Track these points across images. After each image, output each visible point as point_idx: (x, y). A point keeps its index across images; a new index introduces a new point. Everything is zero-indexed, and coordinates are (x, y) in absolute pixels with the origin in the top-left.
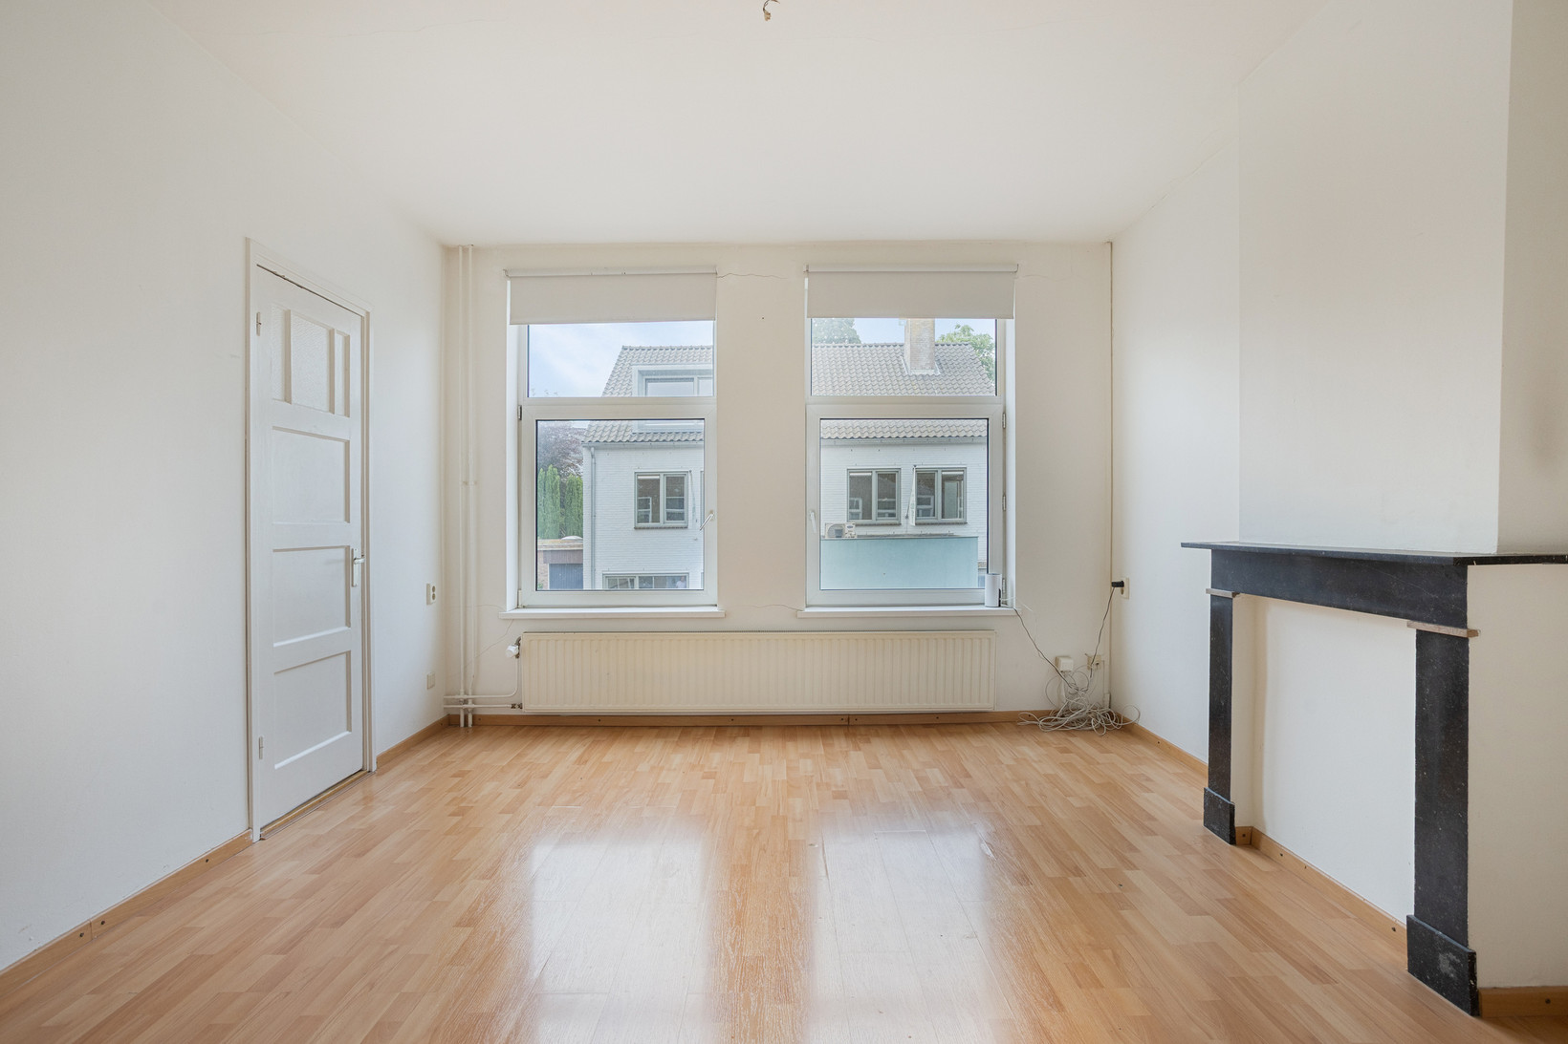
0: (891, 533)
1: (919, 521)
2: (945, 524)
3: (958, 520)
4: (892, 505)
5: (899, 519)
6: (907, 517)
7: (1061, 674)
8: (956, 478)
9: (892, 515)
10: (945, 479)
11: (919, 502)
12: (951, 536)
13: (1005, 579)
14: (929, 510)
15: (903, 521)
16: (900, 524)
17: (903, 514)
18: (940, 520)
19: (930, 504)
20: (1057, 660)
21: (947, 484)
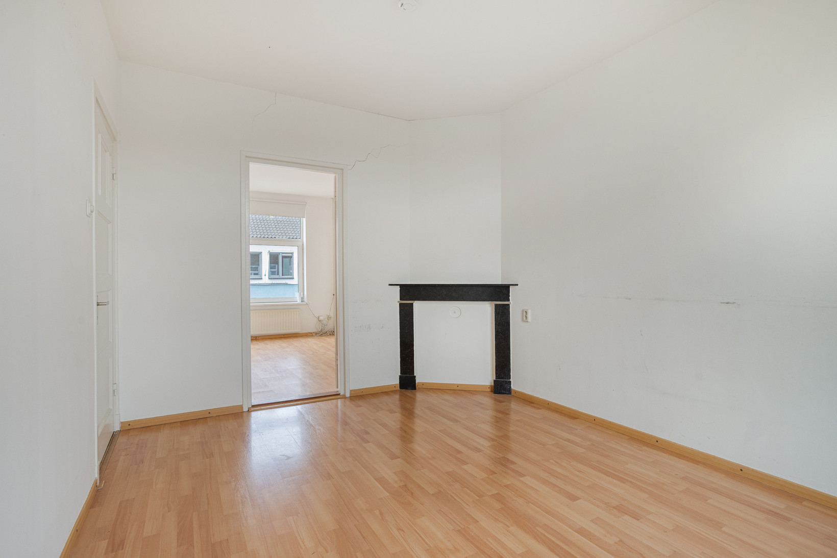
0: (258, 283)
1: (271, 277)
2: (283, 279)
3: (290, 277)
4: (256, 269)
5: (261, 276)
6: (265, 275)
7: (320, 321)
8: (289, 257)
9: (257, 274)
10: (283, 257)
11: (271, 268)
12: (286, 284)
13: (303, 294)
14: (275, 272)
15: (263, 277)
16: (262, 279)
17: (263, 274)
18: (281, 276)
19: (275, 269)
20: (319, 317)
21: (284, 259)
